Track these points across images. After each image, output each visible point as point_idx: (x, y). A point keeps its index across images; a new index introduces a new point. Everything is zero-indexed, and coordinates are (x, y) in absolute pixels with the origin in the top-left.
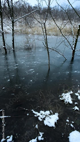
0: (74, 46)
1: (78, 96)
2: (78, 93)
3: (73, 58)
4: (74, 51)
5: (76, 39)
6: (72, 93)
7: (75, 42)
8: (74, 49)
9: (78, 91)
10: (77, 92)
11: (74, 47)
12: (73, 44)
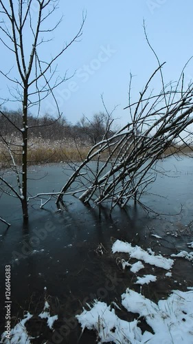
0: (21, 189)
1: (47, 319)
2: (47, 310)
3: (26, 219)
4: (24, 202)
5: (23, 175)
6: (32, 316)
7: (21, 182)
8: (22, 197)
9: (44, 305)
10: (41, 310)
11: (22, 192)
12: (20, 187)
